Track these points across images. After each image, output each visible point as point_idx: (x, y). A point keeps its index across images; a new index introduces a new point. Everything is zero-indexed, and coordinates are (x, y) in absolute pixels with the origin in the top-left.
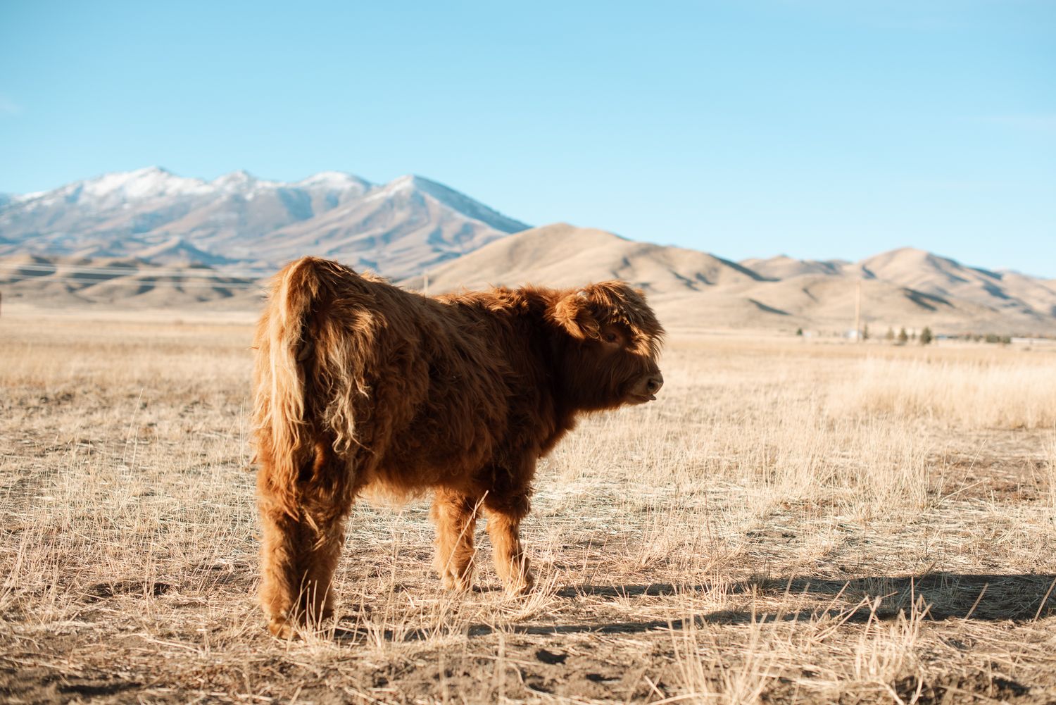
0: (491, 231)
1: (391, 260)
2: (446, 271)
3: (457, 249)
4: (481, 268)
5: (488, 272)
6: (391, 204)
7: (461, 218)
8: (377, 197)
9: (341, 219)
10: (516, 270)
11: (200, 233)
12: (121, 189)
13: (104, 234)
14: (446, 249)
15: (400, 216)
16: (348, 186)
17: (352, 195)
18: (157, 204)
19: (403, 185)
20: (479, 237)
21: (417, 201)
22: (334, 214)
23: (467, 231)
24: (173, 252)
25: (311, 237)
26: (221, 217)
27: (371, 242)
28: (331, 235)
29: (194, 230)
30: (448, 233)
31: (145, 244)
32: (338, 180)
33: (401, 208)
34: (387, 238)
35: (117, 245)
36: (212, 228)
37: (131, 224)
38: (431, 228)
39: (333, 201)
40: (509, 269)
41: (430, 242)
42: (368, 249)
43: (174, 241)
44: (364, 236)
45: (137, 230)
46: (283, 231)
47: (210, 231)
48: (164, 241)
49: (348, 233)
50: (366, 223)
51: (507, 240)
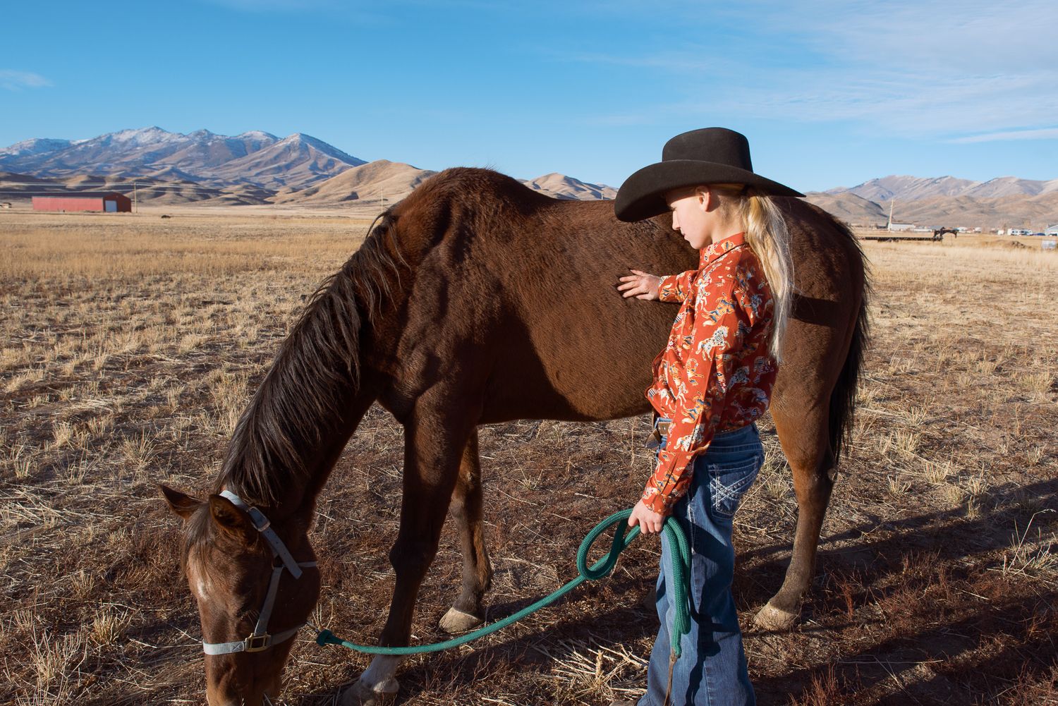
0: (343, 164)
1: (291, 179)
2: (325, 185)
3: (326, 173)
4: (342, 184)
5: (347, 185)
6: (289, 149)
7: (327, 157)
8: (281, 145)
9: (262, 157)
10: (361, 184)
11: (184, 164)
12: (134, 138)
13: (127, 163)
14: (320, 173)
15: (294, 155)
16: (264, 139)
17: (267, 144)
18: (156, 147)
19: (295, 138)
20: (337, 168)
21: (303, 148)
22: (258, 154)
23: (330, 164)
24: (169, 173)
25: (246, 166)
26: (195, 154)
27: (279, 169)
28: (257, 165)
29: (179, 162)
30: (320, 165)
31: (153, 170)
32: (259, 135)
33: (295, 151)
34: (288, 167)
35: (135, 169)
36: (190, 161)
37: (142, 158)
38: (311, 162)
39: (257, 146)
40: (358, 184)
41: (311, 169)
42: (278, 173)
43: (169, 168)
44: (276, 165)
45: (146, 161)
46: (229, 163)
47: (189, 162)
48: (163, 168)
49: (266, 164)
50: (276, 158)
51: (356, 169)
